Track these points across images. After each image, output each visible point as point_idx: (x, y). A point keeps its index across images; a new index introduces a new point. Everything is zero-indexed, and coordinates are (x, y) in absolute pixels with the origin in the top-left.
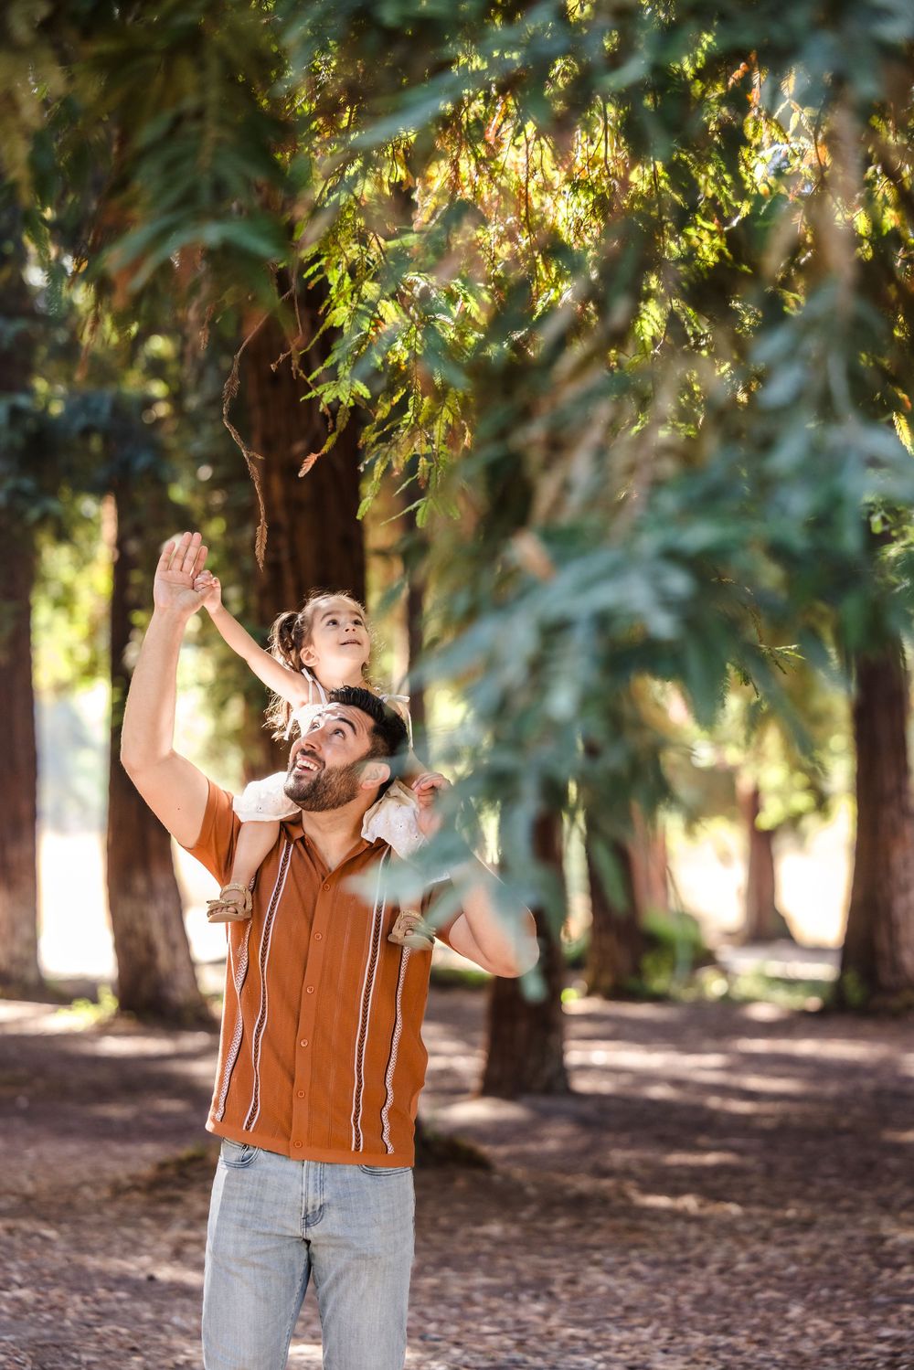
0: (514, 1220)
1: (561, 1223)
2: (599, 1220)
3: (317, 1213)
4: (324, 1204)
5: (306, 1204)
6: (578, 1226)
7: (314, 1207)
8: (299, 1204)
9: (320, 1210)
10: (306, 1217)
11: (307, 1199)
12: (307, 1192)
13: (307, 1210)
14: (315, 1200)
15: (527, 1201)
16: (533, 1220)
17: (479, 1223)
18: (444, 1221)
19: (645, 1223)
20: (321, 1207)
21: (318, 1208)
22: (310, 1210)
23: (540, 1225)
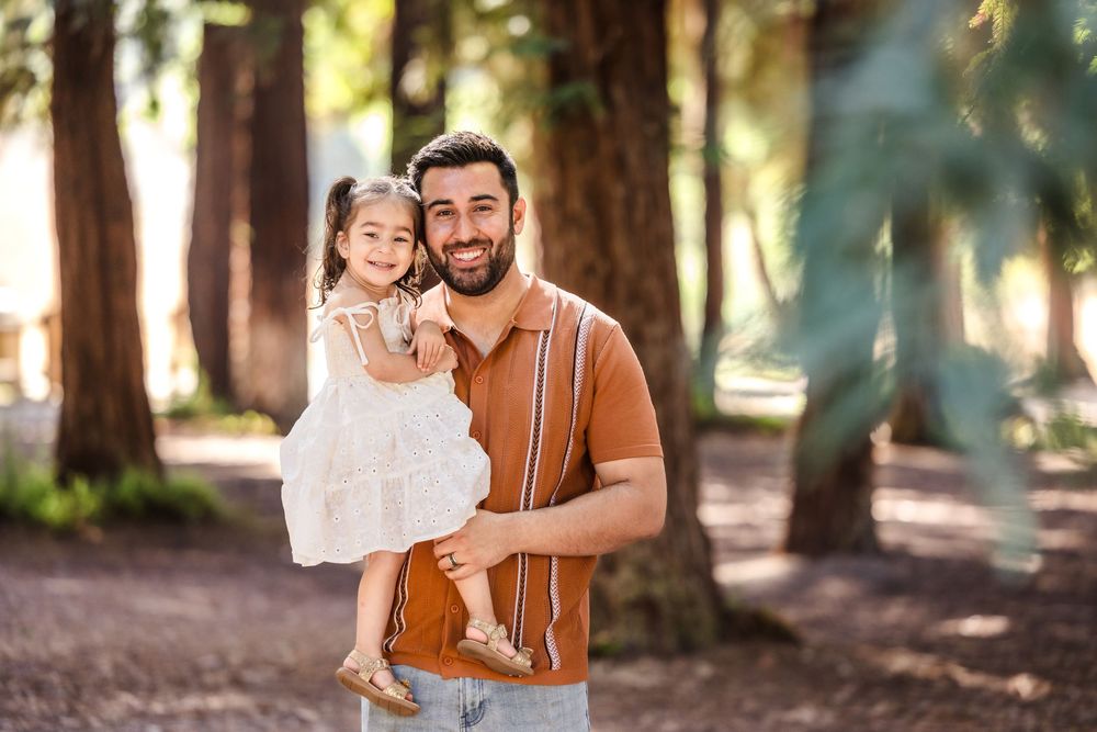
0: (826, 704)
1: (880, 708)
2: (924, 705)
3: (477, 711)
4: (484, 700)
5: (464, 700)
6: (899, 713)
7: (473, 704)
8: (455, 702)
9: (480, 707)
10: (465, 715)
11: (465, 696)
12: (464, 689)
13: (465, 708)
14: (474, 696)
15: (842, 682)
16: (849, 702)
17: (789, 706)
18: (750, 705)
19: (974, 709)
20: (481, 703)
21: (477, 705)
22: (469, 708)
23: (857, 709)
